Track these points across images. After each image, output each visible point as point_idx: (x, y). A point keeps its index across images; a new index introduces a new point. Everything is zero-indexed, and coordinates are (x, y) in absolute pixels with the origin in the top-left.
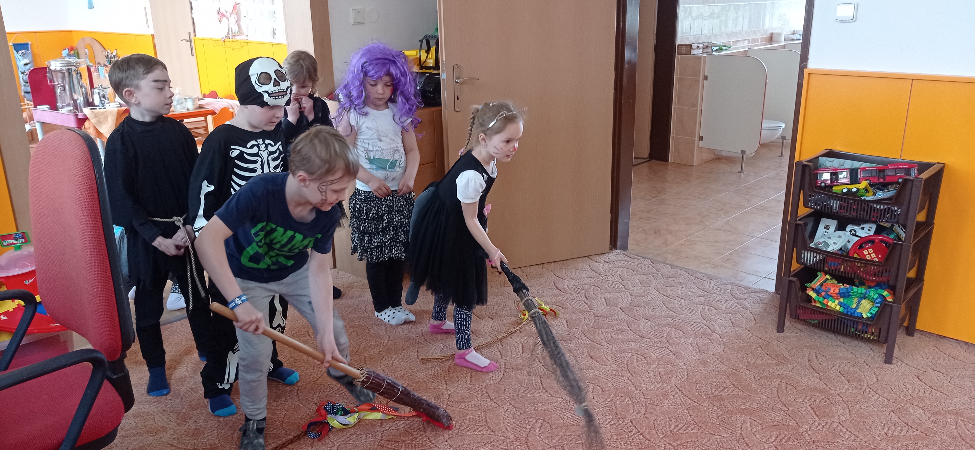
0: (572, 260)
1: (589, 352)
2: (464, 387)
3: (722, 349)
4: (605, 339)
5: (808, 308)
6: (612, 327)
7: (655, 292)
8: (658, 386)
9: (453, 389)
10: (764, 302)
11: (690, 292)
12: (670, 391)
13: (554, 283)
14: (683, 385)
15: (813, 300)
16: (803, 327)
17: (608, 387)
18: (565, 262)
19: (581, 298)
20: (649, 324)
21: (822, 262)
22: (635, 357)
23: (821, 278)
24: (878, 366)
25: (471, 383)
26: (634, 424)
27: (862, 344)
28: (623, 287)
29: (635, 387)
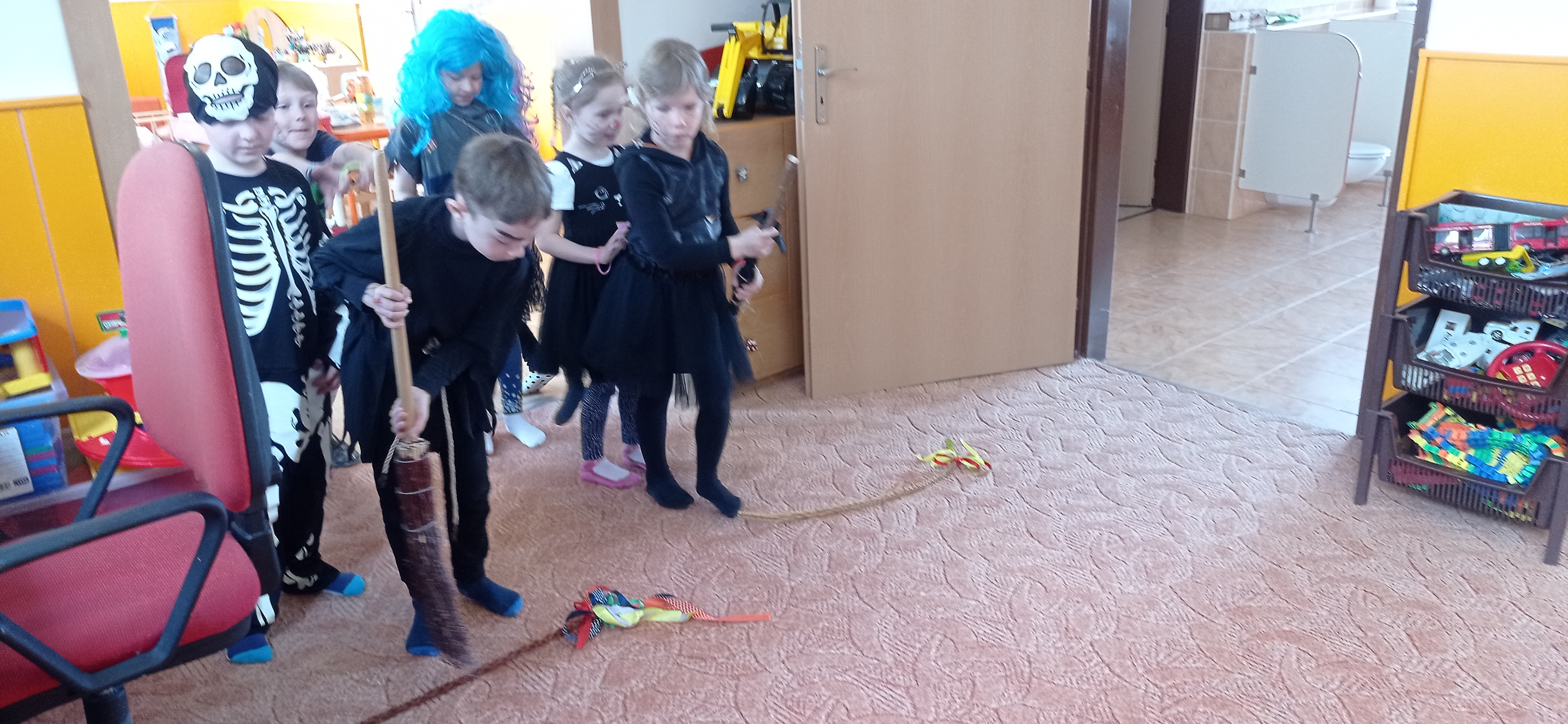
0: (1010, 373)
1: (1028, 526)
3: (1255, 530)
4: (1057, 505)
5: (1411, 464)
6: (1069, 486)
7: (1147, 430)
8: (1141, 587)
9: (800, 579)
10: (1336, 452)
11: (1206, 432)
12: (1161, 596)
13: (977, 410)
14: (1184, 587)
15: (1420, 451)
16: (1402, 495)
17: (1055, 585)
18: (997, 376)
19: (1020, 437)
20: (1133, 484)
21: (1440, 385)
23: (1436, 413)
24: (1531, 567)
25: (830, 570)
26: (1097, 649)
27: (1505, 528)
28: (1092, 419)
29: (1102, 588)
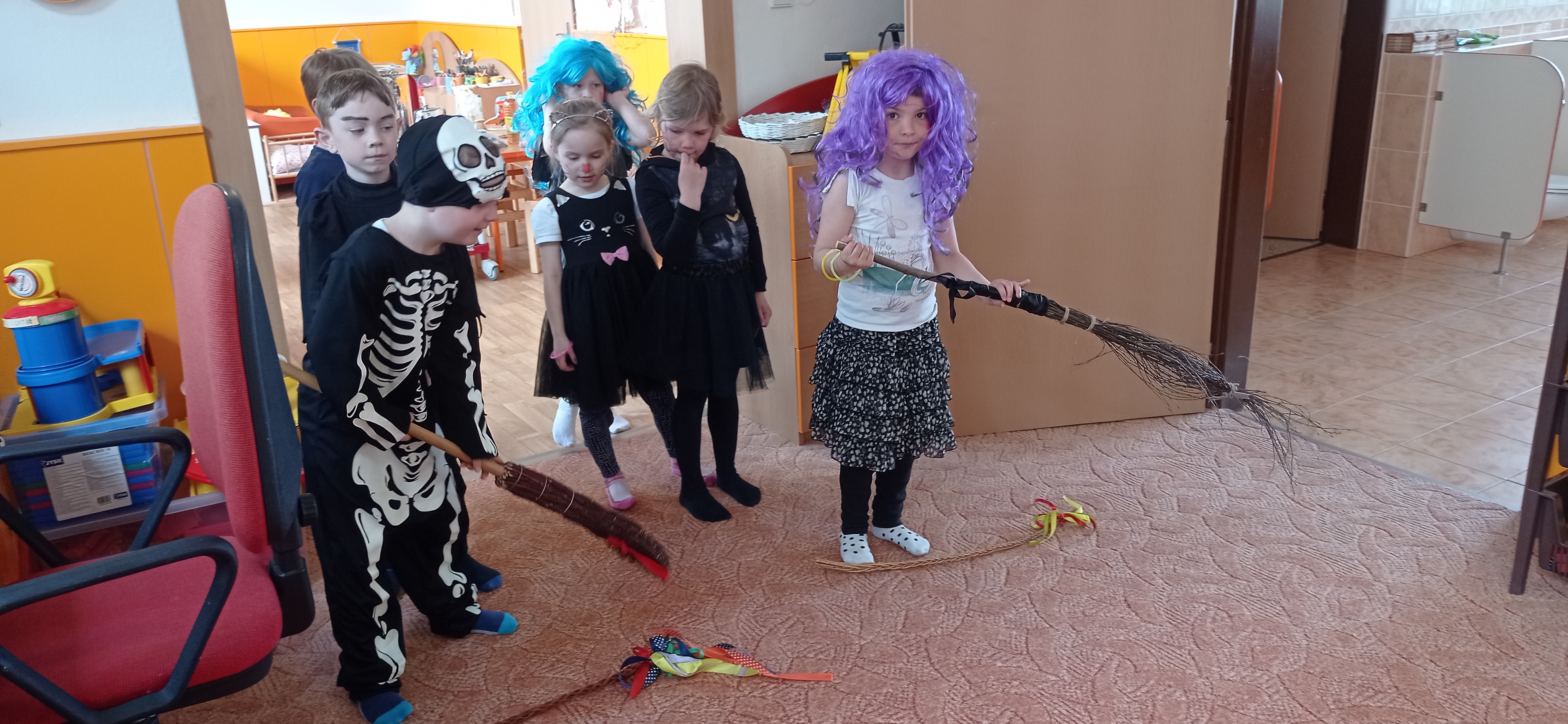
0: (1133, 422)
1: (1126, 595)
2: (890, 635)
3: (1387, 615)
4: (1162, 573)
6: (1180, 551)
7: (1278, 493)
8: (1244, 674)
9: (871, 637)
10: (1495, 530)
11: (1345, 499)
12: (1265, 686)
13: (1091, 461)
14: (1294, 678)
17: (1147, 665)
18: (1118, 423)
19: (1133, 493)
20: (1253, 553)
22: (1212, 613)
25: (904, 630)
28: (1216, 477)
29: (1200, 671)
